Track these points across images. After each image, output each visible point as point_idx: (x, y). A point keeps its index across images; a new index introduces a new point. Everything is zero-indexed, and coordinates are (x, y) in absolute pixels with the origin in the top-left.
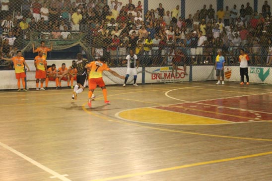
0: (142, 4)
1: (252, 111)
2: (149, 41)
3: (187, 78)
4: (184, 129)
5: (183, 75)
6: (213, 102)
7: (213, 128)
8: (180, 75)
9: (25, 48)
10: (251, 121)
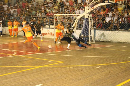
10: (9, 56)
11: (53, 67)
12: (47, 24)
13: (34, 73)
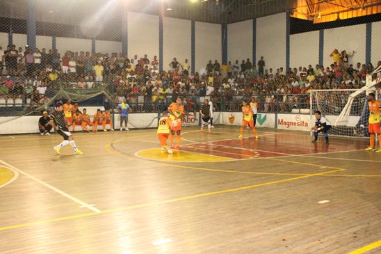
0: (158, 58)
1: (252, 150)
2: (164, 90)
3: (196, 123)
4: (195, 165)
5: (193, 120)
6: (219, 143)
7: (218, 165)
8: (191, 120)
9: (55, 97)
10: (251, 158)
11: (332, 177)
12: (295, 107)
13: (305, 184)
